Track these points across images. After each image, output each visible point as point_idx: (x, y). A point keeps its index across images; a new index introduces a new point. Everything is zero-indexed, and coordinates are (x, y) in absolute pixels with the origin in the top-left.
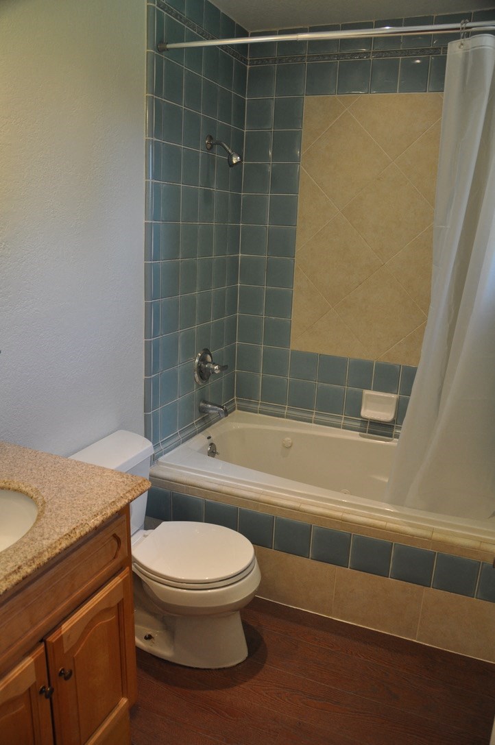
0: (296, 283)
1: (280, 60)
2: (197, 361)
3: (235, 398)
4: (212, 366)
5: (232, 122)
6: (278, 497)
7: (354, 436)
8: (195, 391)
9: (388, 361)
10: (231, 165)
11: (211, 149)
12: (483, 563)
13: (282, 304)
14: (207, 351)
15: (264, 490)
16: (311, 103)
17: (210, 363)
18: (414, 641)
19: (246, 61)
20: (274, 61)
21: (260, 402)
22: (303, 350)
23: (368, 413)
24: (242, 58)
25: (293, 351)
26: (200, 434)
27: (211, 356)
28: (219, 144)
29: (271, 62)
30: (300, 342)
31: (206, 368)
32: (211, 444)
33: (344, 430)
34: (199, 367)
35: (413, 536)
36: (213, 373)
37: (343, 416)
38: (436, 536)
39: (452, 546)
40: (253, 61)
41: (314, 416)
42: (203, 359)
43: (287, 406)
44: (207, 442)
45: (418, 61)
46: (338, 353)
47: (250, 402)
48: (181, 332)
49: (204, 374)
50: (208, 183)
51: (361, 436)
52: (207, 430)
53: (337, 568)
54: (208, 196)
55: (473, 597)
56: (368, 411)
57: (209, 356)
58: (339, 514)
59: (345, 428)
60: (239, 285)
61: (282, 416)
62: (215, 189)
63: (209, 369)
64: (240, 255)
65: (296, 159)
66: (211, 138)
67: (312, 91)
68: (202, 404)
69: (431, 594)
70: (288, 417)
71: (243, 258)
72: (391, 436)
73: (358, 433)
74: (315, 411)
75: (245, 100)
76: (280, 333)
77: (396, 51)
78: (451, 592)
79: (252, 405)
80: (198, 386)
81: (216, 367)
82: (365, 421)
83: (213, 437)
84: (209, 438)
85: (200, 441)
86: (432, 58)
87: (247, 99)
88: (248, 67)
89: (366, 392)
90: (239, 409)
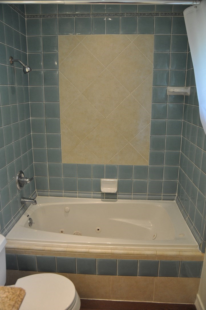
0: (62, 130)
1: (43, 16)
2: (17, 178)
3: (36, 190)
4: (25, 180)
5: (21, 49)
6: (76, 247)
7: (99, 201)
8: (18, 194)
9: (111, 164)
10: (25, 72)
11: (12, 64)
12: (181, 261)
13: (55, 142)
14: (21, 172)
15: (68, 245)
16: (61, 38)
17: (23, 178)
18: (152, 302)
19: (24, 16)
20: (41, 16)
21: (49, 190)
22: (69, 163)
23: (105, 189)
24: (23, 14)
25: (64, 164)
26: (23, 215)
27: (24, 175)
28: (17, 61)
29: (38, 17)
30: (67, 159)
31: (22, 181)
32: (30, 219)
33: (94, 199)
34: (19, 181)
35: (148, 255)
36: (26, 183)
37: (92, 192)
38: (159, 253)
39: (166, 257)
40: (29, 16)
41: (78, 194)
42: (20, 177)
43: (63, 191)
44: (28, 218)
45: (110, 19)
46: (87, 163)
47: (44, 191)
48: (8, 166)
49: (21, 184)
50: (13, 83)
51: (102, 201)
52: (26, 212)
53: (111, 277)
54: (13, 90)
55: (178, 277)
56: (104, 188)
57: (22, 175)
58: (109, 251)
59: (94, 198)
60: (32, 133)
61: (62, 196)
62: (16, 86)
63: (24, 181)
64: (31, 118)
65: (56, 68)
66: (12, 58)
67: (62, 33)
68: (22, 200)
69: (158, 280)
70: (65, 196)
71: (32, 120)
72: (116, 199)
73: (100, 199)
74: (78, 192)
75: (26, 37)
76: (56, 156)
77: (104, 14)
78: (167, 277)
79: (45, 193)
80: (19, 191)
81: (27, 180)
82: (103, 194)
83: (30, 215)
84: (28, 216)
85: (24, 219)
86: (120, 18)
87: (27, 36)
88: (26, 19)
89: (102, 180)
90: (39, 195)
